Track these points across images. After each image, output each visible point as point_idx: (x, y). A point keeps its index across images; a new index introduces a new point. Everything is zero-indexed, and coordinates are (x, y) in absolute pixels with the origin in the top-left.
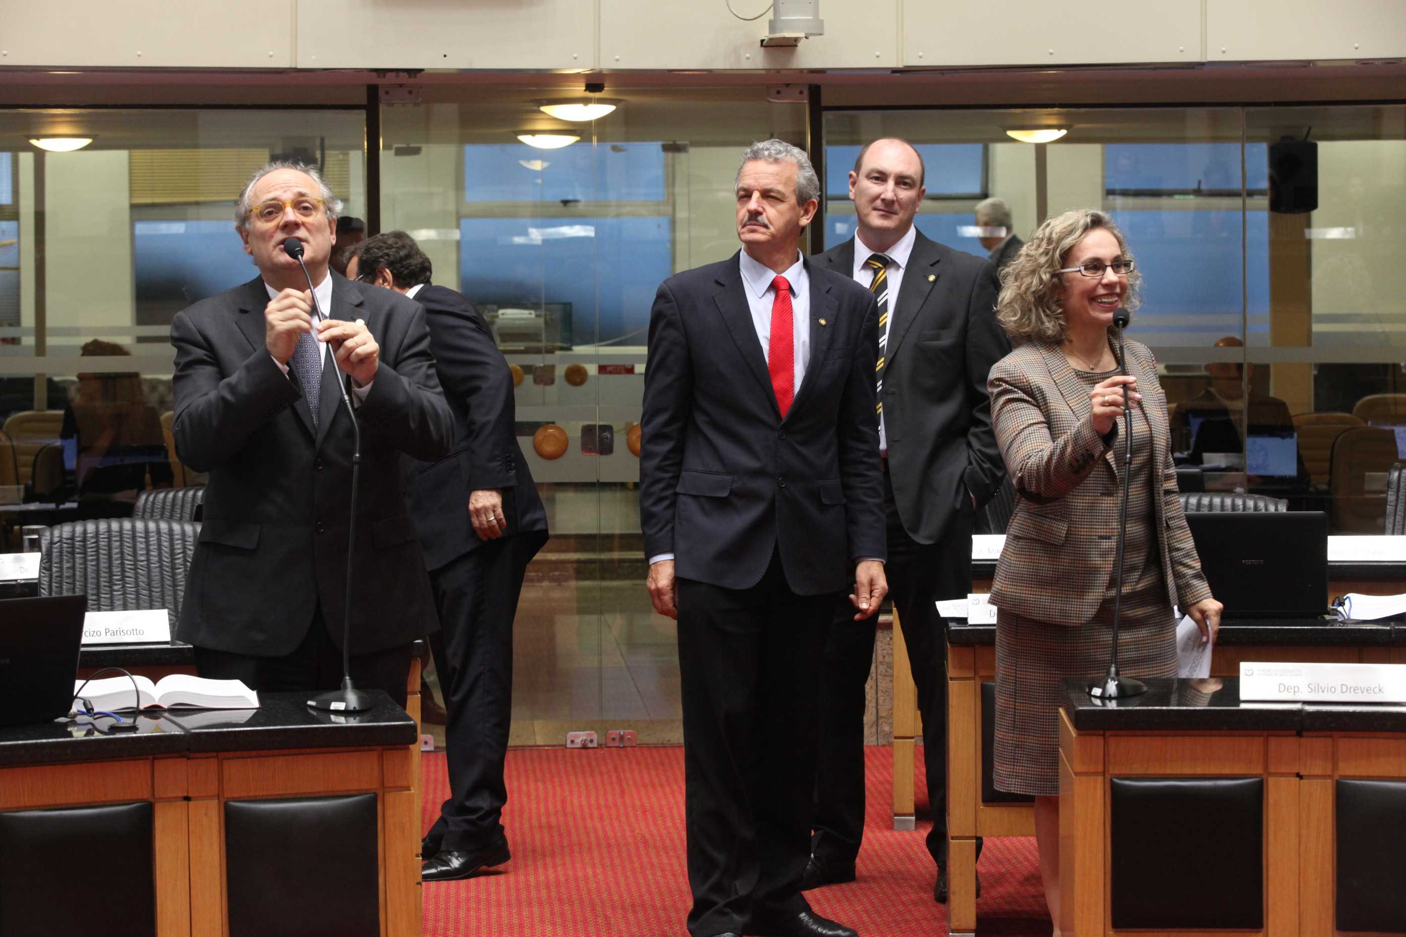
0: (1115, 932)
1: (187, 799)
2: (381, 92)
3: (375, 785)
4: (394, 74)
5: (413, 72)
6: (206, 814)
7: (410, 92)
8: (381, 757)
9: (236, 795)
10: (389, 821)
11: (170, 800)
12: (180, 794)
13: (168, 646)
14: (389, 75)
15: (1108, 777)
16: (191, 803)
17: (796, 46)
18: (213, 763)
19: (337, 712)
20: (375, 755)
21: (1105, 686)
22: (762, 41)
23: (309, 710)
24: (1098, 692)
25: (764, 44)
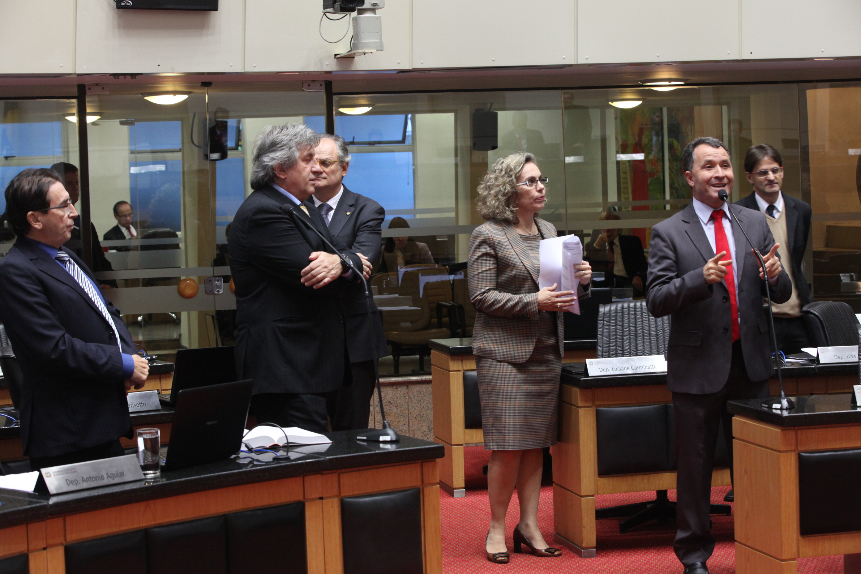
0: (802, 537)
1: (321, 498)
2: (87, 88)
3: (419, 483)
4: (123, 77)
5: (133, 75)
6: (332, 507)
7: (103, 88)
8: (422, 467)
9: (347, 494)
10: (426, 504)
11: (313, 500)
12: (318, 496)
13: (161, 413)
14: (121, 77)
15: (797, 452)
16: (324, 501)
17: (354, 58)
18: (334, 477)
19: (385, 442)
20: (418, 465)
21: (780, 403)
22: (336, 55)
23: (358, 442)
24: (778, 406)
25: (337, 56)
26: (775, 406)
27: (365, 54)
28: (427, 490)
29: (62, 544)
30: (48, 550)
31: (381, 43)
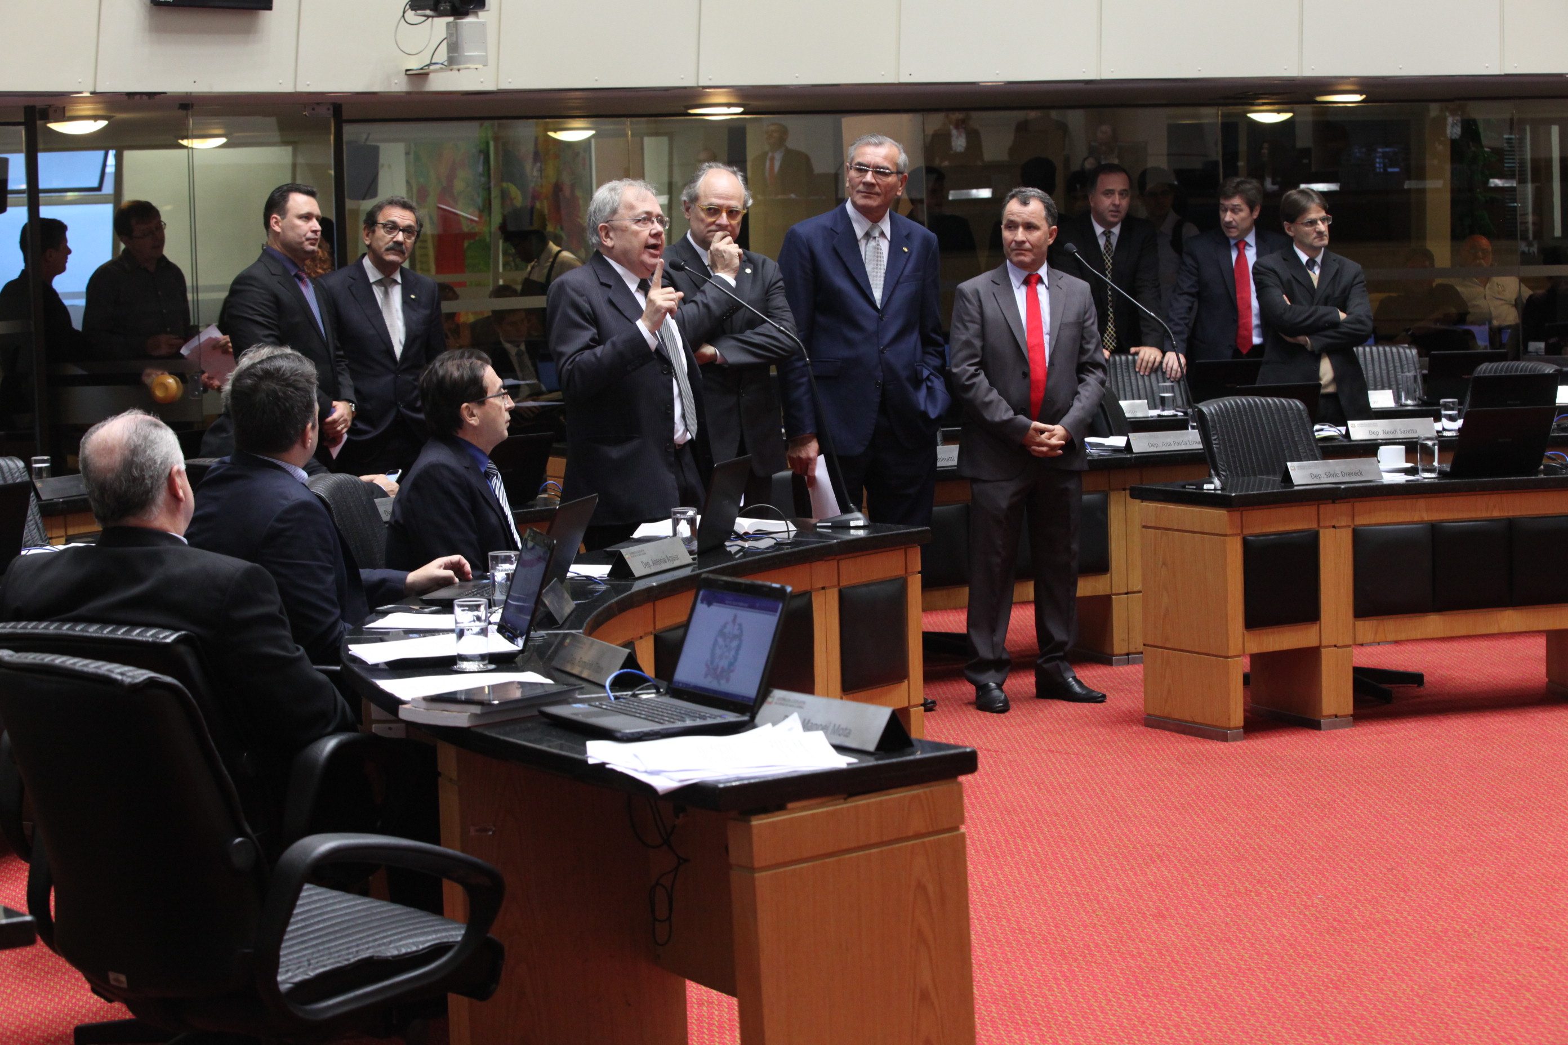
1: (823, 588)
5: (151, 95)
6: (832, 598)
9: (844, 584)
11: (817, 590)
12: (822, 586)
14: (138, 97)
15: (1241, 536)
16: (827, 591)
17: (433, 74)
19: (857, 528)
20: (903, 551)
21: (1212, 483)
22: (407, 70)
23: (818, 530)
24: (1212, 486)
25: (409, 73)
26: (1206, 486)
27: (459, 70)
28: (910, 580)
29: (651, 633)
30: (644, 639)
31: (486, 56)
